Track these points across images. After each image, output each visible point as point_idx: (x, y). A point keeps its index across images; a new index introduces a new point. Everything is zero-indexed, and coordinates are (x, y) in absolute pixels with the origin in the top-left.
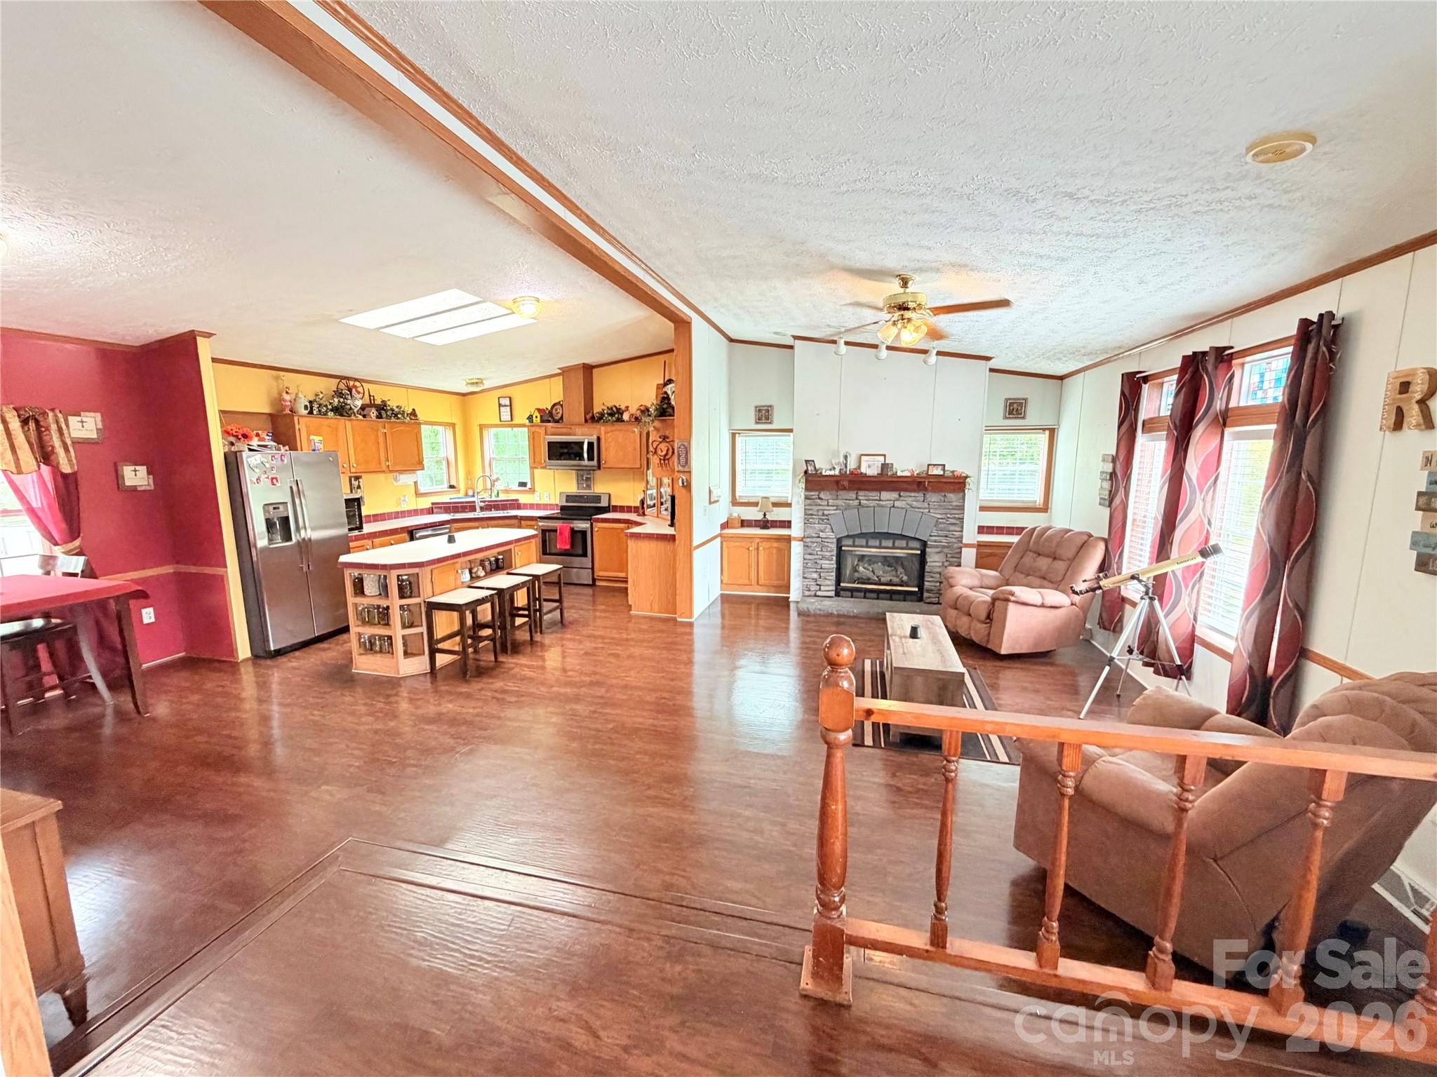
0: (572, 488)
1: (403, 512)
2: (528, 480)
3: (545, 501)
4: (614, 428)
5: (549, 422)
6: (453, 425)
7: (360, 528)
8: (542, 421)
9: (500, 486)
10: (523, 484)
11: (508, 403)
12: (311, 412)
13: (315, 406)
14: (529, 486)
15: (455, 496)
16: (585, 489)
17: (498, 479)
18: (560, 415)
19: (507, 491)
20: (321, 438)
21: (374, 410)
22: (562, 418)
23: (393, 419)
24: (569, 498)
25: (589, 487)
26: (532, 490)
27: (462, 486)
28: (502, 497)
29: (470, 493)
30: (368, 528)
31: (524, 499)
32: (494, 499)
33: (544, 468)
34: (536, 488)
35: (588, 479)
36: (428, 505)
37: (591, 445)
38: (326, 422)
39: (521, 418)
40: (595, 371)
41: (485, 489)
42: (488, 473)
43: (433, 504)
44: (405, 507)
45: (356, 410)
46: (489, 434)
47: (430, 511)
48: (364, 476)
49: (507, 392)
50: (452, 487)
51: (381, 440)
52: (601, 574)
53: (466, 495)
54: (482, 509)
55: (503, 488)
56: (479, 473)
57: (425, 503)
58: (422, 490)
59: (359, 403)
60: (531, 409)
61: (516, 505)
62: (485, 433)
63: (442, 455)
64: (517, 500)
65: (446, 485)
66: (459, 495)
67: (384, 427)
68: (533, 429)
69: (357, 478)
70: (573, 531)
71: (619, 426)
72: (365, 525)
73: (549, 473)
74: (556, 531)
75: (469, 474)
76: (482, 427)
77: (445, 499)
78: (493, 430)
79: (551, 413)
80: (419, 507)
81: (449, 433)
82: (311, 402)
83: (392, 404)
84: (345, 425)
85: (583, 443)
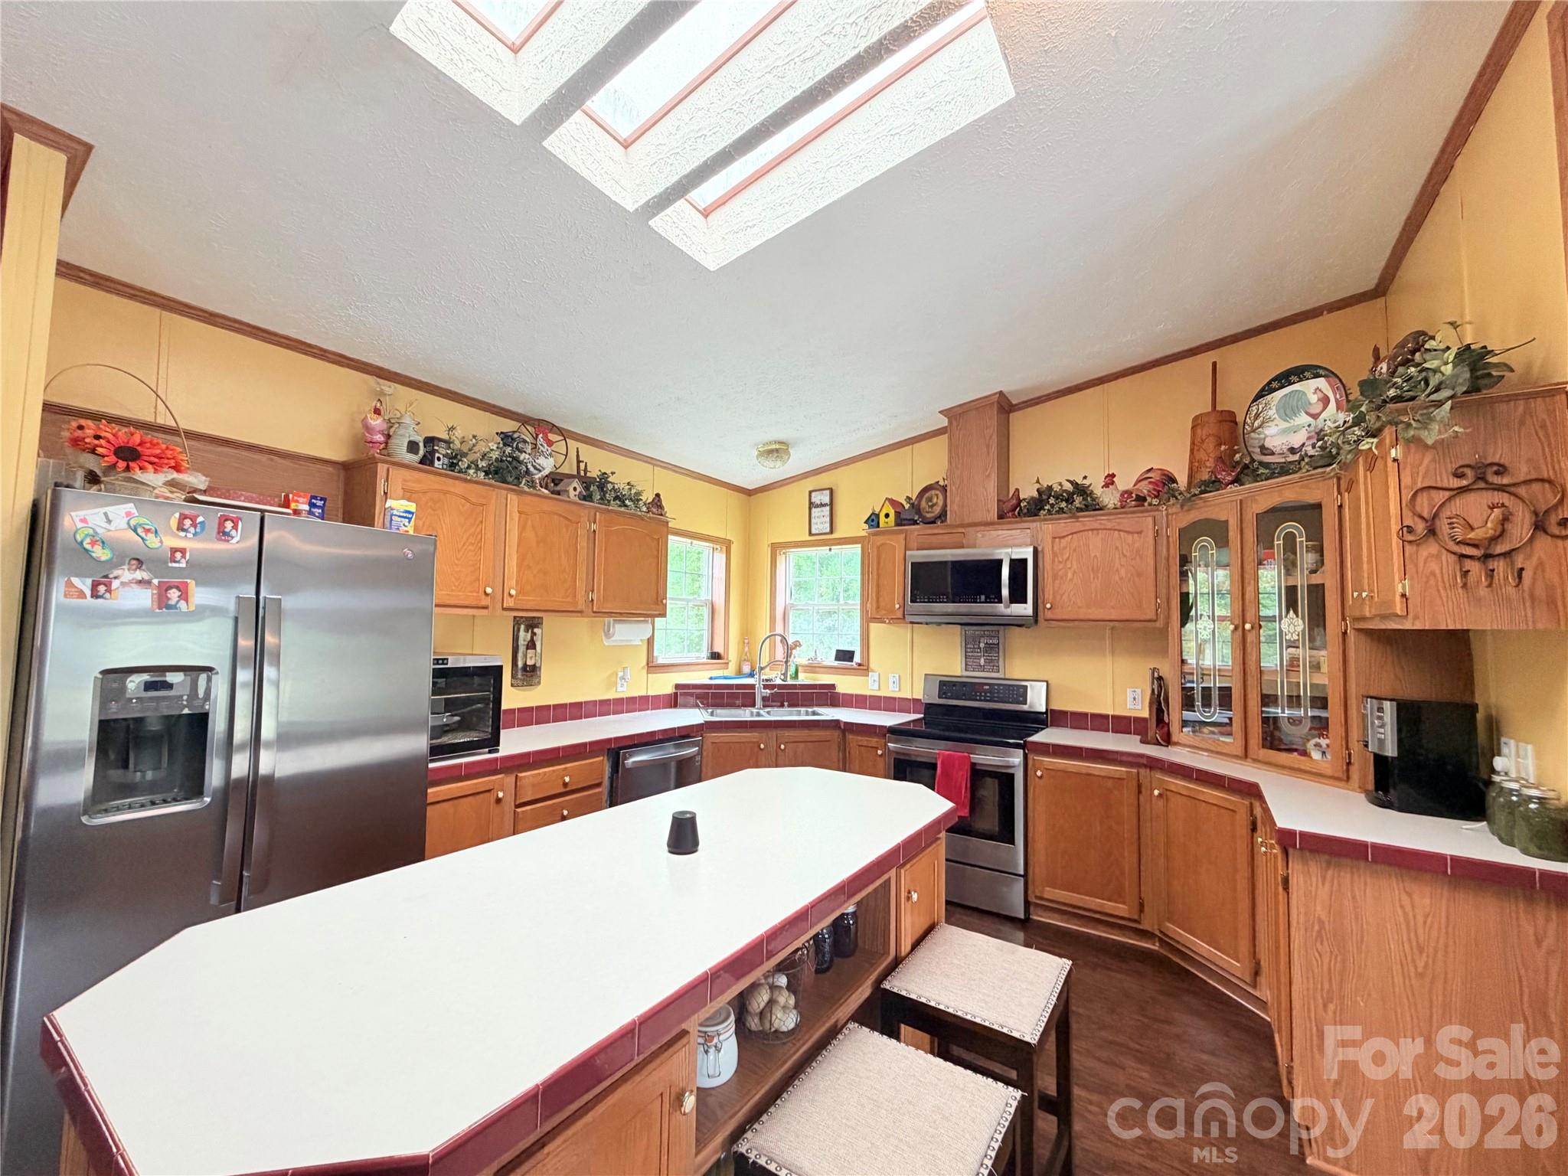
0: (953, 665)
1: (619, 702)
2: (856, 648)
3: (890, 691)
4: (1078, 526)
5: (915, 523)
6: (727, 544)
7: (493, 742)
8: (900, 522)
9: (800, 657)
10: (845, 656)
11: (827, 500)
12: (427, 460)
13: (441, 450)
14: (857, 658)
15: (720, 673)
16: (982, 669)
17: (797, 644)
18: (937, 510)
19: (812, 668)
20: (412, 507)
21: (576, 483)
22: (942, 516)
23: (614, 506)
24: (947, 687)
25: (993, 664)
26: (864, 669)
27: (733, 656)
28: (804, 679)
29: (746, 669)
30: (514, 742)
31: (846, 685)
32: (790, 682)
33: (894, 621)
34: (872, 666)
35: (992, 648)
36: (669, 690)
37: (1018, 566)
38: (458, 487)
39: (852, 523)
40: (1015, 417)
41: (773, 663)
42: (779, 630)
43: (677, 686)
44: (624, 691)
45: (538, 476)
46: (789, 564)
47: (673, 701)
48: (548, 620)
49: (824, 480)
50: (715, 656)
51: (583, 543)
52: (1051, 893)
53: (740, 673)
54: (767, 702)
55: (805, 662)
56: (764, 631)
57: (664, 684)
58: (661, 658)
59: (547, 465)
60: (875, 502)
61: (828, 696)
62: (781, 561)
63: (705, 596)
64: (833, 686)
65: (704, 654)
66: (726, 673)
67: (591, 520)
68: (880, 540)
69: (532, 624)
70: (978, 774)
71: (1087, 520)
72: (504, 734)
73: (903, 632)
74: (933, 766)
75: (747, 636)
76: (776, 548)
77: (701, 677)
78: (795, 554)
79: (915, 507)
80: (651, 693)
81: (720, 558)
82: (430, 441)
83: (619, 481)
84: (509, 503)
85: (1000, 562)
